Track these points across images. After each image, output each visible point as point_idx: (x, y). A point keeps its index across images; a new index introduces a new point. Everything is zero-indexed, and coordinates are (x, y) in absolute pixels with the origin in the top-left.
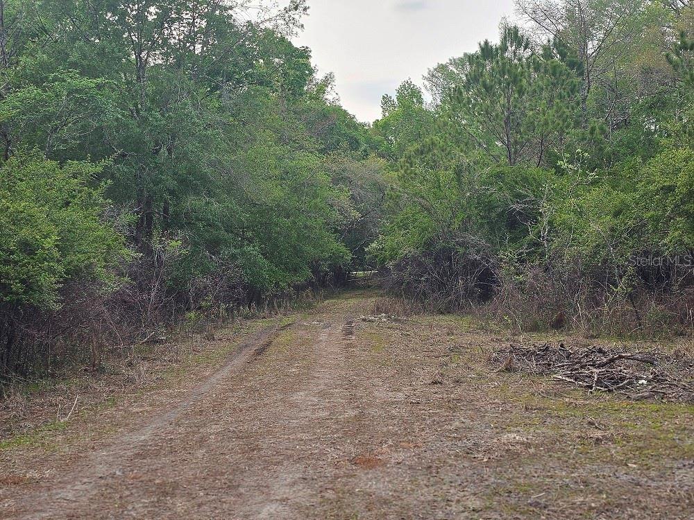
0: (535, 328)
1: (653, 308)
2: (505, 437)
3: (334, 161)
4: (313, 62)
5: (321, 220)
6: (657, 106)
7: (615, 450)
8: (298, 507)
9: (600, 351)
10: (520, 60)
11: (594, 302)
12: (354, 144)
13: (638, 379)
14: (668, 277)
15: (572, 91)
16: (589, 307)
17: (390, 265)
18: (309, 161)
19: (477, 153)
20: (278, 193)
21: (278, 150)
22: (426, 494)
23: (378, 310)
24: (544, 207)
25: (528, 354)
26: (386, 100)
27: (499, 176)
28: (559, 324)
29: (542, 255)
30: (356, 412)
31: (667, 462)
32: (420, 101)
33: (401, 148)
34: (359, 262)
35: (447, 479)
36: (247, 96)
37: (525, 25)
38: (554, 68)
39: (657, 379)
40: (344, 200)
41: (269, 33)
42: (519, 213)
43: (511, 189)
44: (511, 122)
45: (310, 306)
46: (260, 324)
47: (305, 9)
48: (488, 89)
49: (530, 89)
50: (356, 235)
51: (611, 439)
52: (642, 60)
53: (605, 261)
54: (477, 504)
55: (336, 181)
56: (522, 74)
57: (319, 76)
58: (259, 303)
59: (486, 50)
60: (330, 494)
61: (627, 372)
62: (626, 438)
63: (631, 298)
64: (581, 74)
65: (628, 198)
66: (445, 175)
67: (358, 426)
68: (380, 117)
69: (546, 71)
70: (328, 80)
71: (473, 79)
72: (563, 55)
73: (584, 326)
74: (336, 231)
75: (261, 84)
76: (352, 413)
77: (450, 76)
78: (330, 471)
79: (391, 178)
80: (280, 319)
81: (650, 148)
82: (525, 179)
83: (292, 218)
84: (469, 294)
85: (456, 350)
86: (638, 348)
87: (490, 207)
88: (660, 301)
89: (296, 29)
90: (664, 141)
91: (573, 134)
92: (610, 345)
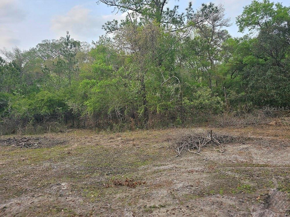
0: (7, 134)
1: (39, 127)
6: (40, 81)
7: (28, 162)
9: (25, 138)
10: (2, 65)
11: (23, 126)
13: (34, 144)
14: (43, 120)
15: (18, 75)
16: (22, 128)
24: (9, 103)
25: (4, 141)
28: (14, 133)
29: (9, 115)
31: (41, 162)
37: (4, 57)
38: (12, 69)
39: (40, 143)
42: (2, 105)
49: (5, 73)
51: (27, 159)
52: (36, 70)
53: (26, 116)
56: (3, 69)
61: (32, 143)
62: (31, 158)
63: (33, 125)
64: (20, 71)
65: (32, 102)
69: (10, 70)
72: (15, 66)
73: (20, 133)
81: (38, 90)
82: (4, 96)
86: (34, 137)
88: (41, 125)
90: (41, 89)
91: (17, 86)
92: (27, 136)
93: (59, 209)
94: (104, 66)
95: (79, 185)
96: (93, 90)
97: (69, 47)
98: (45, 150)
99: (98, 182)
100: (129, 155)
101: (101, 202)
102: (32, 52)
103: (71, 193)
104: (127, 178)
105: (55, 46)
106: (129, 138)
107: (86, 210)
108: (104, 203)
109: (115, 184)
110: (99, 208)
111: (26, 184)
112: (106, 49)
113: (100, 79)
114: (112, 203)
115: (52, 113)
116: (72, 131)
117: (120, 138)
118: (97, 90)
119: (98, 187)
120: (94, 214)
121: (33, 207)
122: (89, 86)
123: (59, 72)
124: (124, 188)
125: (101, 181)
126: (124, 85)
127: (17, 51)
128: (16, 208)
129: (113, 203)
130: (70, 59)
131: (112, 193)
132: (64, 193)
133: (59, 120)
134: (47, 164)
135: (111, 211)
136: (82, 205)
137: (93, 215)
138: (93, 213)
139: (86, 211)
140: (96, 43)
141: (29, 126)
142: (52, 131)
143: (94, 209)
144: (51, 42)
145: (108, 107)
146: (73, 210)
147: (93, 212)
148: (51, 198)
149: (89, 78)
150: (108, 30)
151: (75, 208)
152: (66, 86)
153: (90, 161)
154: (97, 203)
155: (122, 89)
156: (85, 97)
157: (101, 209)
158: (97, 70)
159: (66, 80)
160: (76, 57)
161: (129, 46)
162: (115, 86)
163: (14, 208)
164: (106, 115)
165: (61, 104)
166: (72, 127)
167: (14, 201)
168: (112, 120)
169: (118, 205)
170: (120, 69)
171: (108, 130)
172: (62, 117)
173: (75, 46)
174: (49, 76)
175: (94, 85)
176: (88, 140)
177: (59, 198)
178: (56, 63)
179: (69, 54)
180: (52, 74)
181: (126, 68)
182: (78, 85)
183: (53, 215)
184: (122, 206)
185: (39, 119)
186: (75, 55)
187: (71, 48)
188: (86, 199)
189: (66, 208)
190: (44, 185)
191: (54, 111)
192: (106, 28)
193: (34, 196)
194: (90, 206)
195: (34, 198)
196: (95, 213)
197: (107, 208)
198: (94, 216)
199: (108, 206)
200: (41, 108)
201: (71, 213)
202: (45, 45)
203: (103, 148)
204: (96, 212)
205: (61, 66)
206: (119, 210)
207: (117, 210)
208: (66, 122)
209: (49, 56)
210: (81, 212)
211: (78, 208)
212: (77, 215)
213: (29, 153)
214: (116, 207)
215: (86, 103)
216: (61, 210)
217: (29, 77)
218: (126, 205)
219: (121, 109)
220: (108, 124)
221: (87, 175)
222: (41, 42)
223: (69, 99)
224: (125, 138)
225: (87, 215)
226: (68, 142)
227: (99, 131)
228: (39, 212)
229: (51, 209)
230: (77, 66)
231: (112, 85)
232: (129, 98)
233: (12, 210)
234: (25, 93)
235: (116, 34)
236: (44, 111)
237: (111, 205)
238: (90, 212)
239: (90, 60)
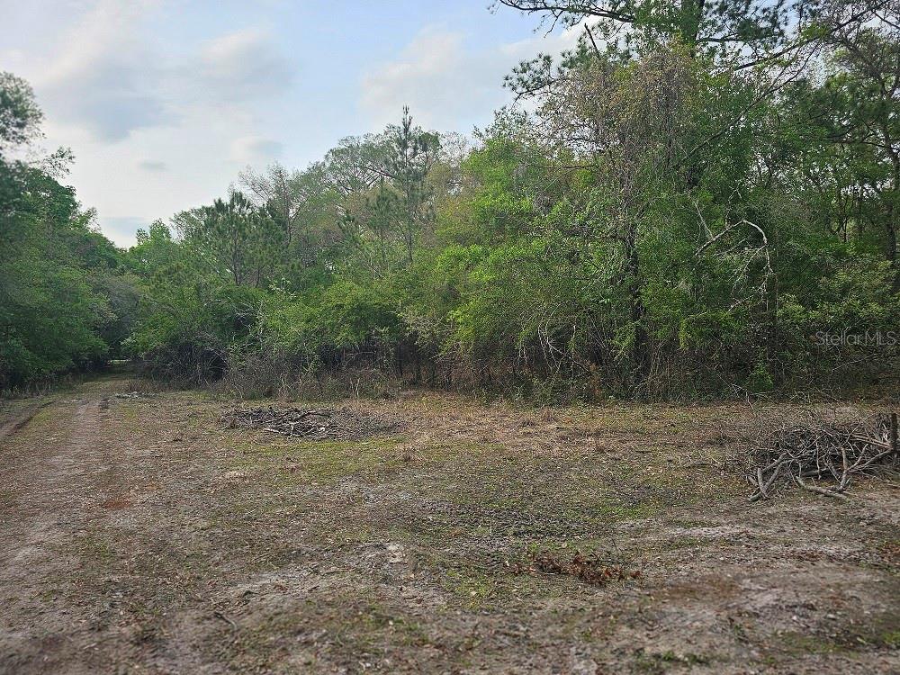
0: (253, 398)
1: (331, 381)
2: (227, 475)
3: (94, 275)
4: (77, 199)
5: (81, 320)
6: (333, 254)
7: (304, 475)
8: (52, 547)
9: (296, 410)
10: (243, 215)
11: (293, 378)
12: (112, 263)
13: (319, 427)
15: (280, 239)
16: (290, 382)
17: (142, 355)
18: (71, 274)
19: (212, 276)
20: (42, 297)
21: (44, 264)
22: (164, 522)
23: (131, 389)
24: (260, 315)
25: (247, 415)
26: (140, 234)
27: (229, 292)
28: (269, 394)
29: (259, 348)
30: (108, 468)
31: (336, 479)
32: (168, 236)
33: (153, 269)
34: (116, 352)
35: (182, 509)
36: (13, 219)
37: (248, 193)
38: (268, 223)
39: (332, 426)
40: (103, 305)
41: (37, 173)
42: (242, 319)
43: (237, 302)
44: (237, 257)
45: (71, 388)
46: (21, 404)
47: (70, 158)
48: (221, 232)
49: (251, 235)
50: (114, 333)
51: (303, 469)
52: (323, 225)
53: (300, 352)
54: (206, 524)
55: (96, 291)
56: (245, 225)
57: (82, 210)
58: (22, 386)
59: (219, 205)
60: (82, 534)
61: (313, 423)
62: (312, 466)
63: (317, 375)
64: (285, 229)
65: (315, 311)
66: (189, 290)
67: (111, 477)
68: (136, 246)
69: (262, 225)
70: (90, 214)
71: (209, 224)
72: (273, 216)
73: (285, 396)
74: (96, 329)
75: (28, 211)
76: (105, 469)
77: (192, 221)
78: (82, 516)
79: (144, 291)
80: (41, 399)
81: (329, 280)
82: (247, 296)
83: (55, 318)
84: (205, 375)
85: (194, 415)
86: (319, 407)
87: (221, 314)
88: (335, 377)
89: (61, 172)
90: (337, 276)
91: (279, 268)
92: (302, 406)
93: (382, 617)
94: (505, 202)
95: (436, 555)
96: (473, 276)
97: (409, 151)
98: (346, 447)
99: (489, 555)
100: (583, 480)
101: (498, 616)
102: (313, 177)
103: (413, 576)
104: (578, 553)
105: (372, 153)
106: (581, 426)
107: (456, 632)
108: (506, 618)
109: (541, 567)
110: (493, 632)
111: (299, 536)
112: (513, 147)
113: (495, 244)
114: (531, 622)
115: (363, 343)
116: (416, 395)
117: (553, 426)
118: (485, 277)
119: (490, 568)
120: (476, 647)
121: (315, 601)
122: (462, 265)
123: (380, 227)
124: (570, 582)
125: (497, 552)
126: (569, 257)
127: (279, 173)
128: (274, 598)
129: (534, 624)
130: (412, 189)
131: (532, 593)
132: (393, 573)
133: (381, 361)
134: (351, 487)
135: (527, 647)
136: (444, 615)
137: (476, 652)
138: (476, 644)
139: (455, 635)
140: (484, 133)
141: (306, 379)
142: (364, 393)
143: (477, 633)
144: (362, 141)
145: (517, 327)
146: (419, 626)
147: (473, 641)
148: (360, 582)
149: (463, 240)
150: (520, 89)
151: (424, 622)
152: (401, 266)
153: (466, 487)
154: (487, 615)
155: (562, 269)
156: (451, 297)
157: (497, 636)
158: (485, 215)
159: (401, 251)
160: (427, 179)
161: (586, 132)
162: (541, 261)
163: (269, 597)
164: (512, 352)
165: (388, 318)
166: (414, 384)
167: (270, 578)
168: (529, 366)
169: (550, 633)
170: (557, 208)
171: (518, 397)
172: (388, 355)
173: (425, 149)
174: (355, 240)
175: (476, 260)
176: (460, 423)
177: (381, 585)
178: (373, 201)
179: (409, 172)
180: (364, 234)
181: (577, 202)
182: (432, 263)
183: (365, 632)
184: (564, 638)
185: (331, 360)
186: (425, 173)
187: (415, 154)
188: (456, 600)
189: (400, 618)
190: (342, 543)
191: (368, 338)
192: (515, 82)
193: (317, 572)
194: (467, 621)
195: (319, 577)
196: (480, 644)
197: (516, 636)
198: (478, 653)
199: (518, 630)
200: (336, 328)
201: (413, 633)
202: (346, 154)
203: (502, 451)
204: (484, 642)
205: (388, 208)
206: (553, 648)
207: (547, 648)
208: (401, 371)
209: (355, 183)
210: (440, 635)
211: (431, 623)
212: (431, 643)
213: (307, 451)
214: (543, 638)
215: (454, 314)
216: (387, 621)
217: (307, 242)
218: (576, 638)
219: (558, 333)
220: (519, 380)
221: (458, 530)
222: (335, 145)
223: (407, 303)
224: (570, 426)
225: (458, 646)
226: (405, 426)
227: (490, 400)
228: (331, 619)
229: (360, 613)
230: (431, 207)
231: (529, 260)
232: (585, 298)
233: (264, 602)
234: (298, 287)
235: (545, 100)
236: (343, 337)
237: (527, 631)
238: (466, 641)
239: (467, 187)
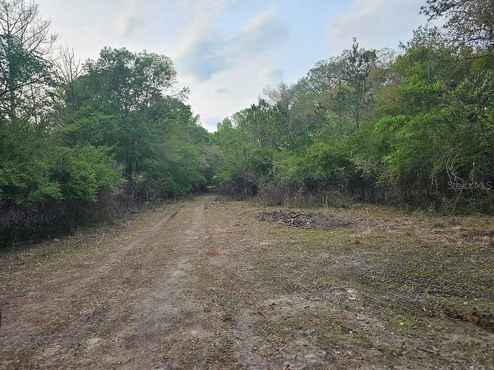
0: (272, 205)
1: (312, 197)
2: (261, 244)
3: (200, 146)
4: (191, 111)
5: (195, 168)
6: (312, 128)
7: (299, 247)
8: (187, 271)
9: (294, 213)
10: (265, 111)
11: (291, 196)
12: (207, 140)
13: (306, 222)
14: (316, 187)
15: (283, 122)
16: (289, 198)
17: (221, 184)
18: (191, 147)
19: (251, 144)
20: (179, 158)
21: (179, 142)
22: (234, 265)
23: (217, 200)
24: (274, 163)
25: (269, 214)
26: (219, 124)
27: (259, 152)
28: (280, 204)
29: (274, 179)
30: (209, 237)
31: (317, 251)
32: (231, 125)
33: (224, 142)
34: (210, 183)
35: (241, 259)
36: (167, 122)
37: (267, 99)
38: (277, 114)
39: (313, 222)
40: (204, 161)
41: (175, 100)
42: (266, 165)
43: (263, 156)
44: (263, 133)
45: (191, 199)
46: (173, 206)
47: (188, 92)
48: (254, 121)
49: (269, 121)
50: (208, 173)
52: (307, 112)
53: (295, 182)
54: (252, 267)
55: (201, 154)
56: (266, 116)
57: (194, 116)
58: (173, 198)
59: (254, 107)
60: (199, 266)
61: (303, 220)
62: (303, 242)
63: (304, 194)
64: (286, 116)
65: (303, 160)
66: (241, 152)
67: (210, 241)
68: (217, 131)
69: (274, 115)
70: (197, 117)
71: (249, 118)
72: (280, 110)
73: (288, 204)
74: (201, 171)
75: (172, 118)
76: (207, 237)
77: (241, 117)
78: (199, 258)
79: (220, 153)
80: (181, 204)
81: (310, 142)
82: (268, 153)
83: (184, 167)
84: (249, 194)
85: (244, 213)
86: (306, 211)
87: (256, 163)
88: (314, 195)
89: (185, 99)
90: (314, 140)
91: (284, 137)
92: (297, 210)
93: (345, 328)
94: (422, 86)
95: (377, 299)
96: (399, 135)
97: (357, 63)
98: (322, 234)
99: (412, 303)
100: (480, 263)
101: (419, 339)
102: (301, 86)
103: (363, 308)
104: (476, 309)
105: (334, 68)
106: (479, 228)
107: (391, 344)
108: (424, 342)
109: (448, 315)
110: (415, 348)
111: (298, 279)
112: (427, 51)
113: (414, 113)
114: (441, 346)
115: (329, 176)
116: (362, 206)
117: (459, 227)
118: (407, 134)
119: (412, 311)
120: (404, 355)
121: (308, 314)
122: (391, 128)
123: (338, 110)
124: (470, 326)
125: (417, 301)
126: (469, 118)
127: (283, 87)
128: (286, 309)
129: (443, 348)
130: (359, 85)
131: (442, 329)
132: (351, 305)
133: (340, 187)
134: (325, 255)
135: (439, 360)
136: (384, 333)
137: (404, 357)
138: (404, 353)
139: (390, 345)
140: (406, 45)
141: (298, 196)
142: (331, 205)
143: (404, 347)
144: (329, 62)
145: (431, 165)
146: (368, 337)
147: (402, 351)
148: (332, 307)
149: (392, 113)
150: (431, 14)
151: (371, 335)
152: (352, 131)
153: (395, 261)
154: (410, 337)
155: (464, 126)
156: (384, 148)
157: (418, 351)
158: (407, 96)
159: (351, 122)
160: (367, 79)
161: (483, 33)
162: (448, 122)
163: (284, 308)
164: (426, 181)
165: (344, 162)
166: (361, 200)
167: (284, 298)
168: (439, 190)
169: (455, 355)
170: (460, 86)
171: (431, 209)
172: (345, 183)
173: (367, 61)
174: (324, 119)
175: (402, 125)
176: (391, 224)
177: (345, 311)
178: (335, 96)
179: (357, 76)
180: (330, 115)
181: (475, 81)
182: (371, 127)
183: (336, 334)
184: (465, 360)
185: (311, 186)
186: (367, 75)
187: (360, 65)
188: (390, 326)
189: (356, 331)
190: (321, 285)
191: (332, 173)
192: (428, 9)
193: (308, 299)
194: (398, 339)
195: (309, 301)
196: (407, 354)
197: (431, 353)
198: (406, 358)
199: (432, 349)
200: (314, 169)
201: (364, 340)
202: (321, 71)
203: (420, 242)
204: (409, 353)
205: (344, 99)
206: (457, 364)
207: (453, 364)
208: (352, 192)
209: (324, 87)
210: (381, 344)
211: (375, 336)
212: (375, 347)
213: (301, 235)
214: (450, 357)
215: (385, 158)
216: (349, 330)
217: (298, 122)
218: (474, 361)
219: (461, 168)
220: (431, 198)
221: (390, 286)
222: (313, 67)
223: (356, 153)
224: (470, 228)
225: (392, 352)
226: (356, 224)
227: (411, 210)
228: (317, 324)
229: (333, 324)
230: (371, 95)
231: (439, 121)
232: (482, 144)
233: (282, 310)
234: (293, 147)
235: (451, 17)
236: (318, 173)
237: (439, 351)
238: (398, 350)
239: (394, 80)
